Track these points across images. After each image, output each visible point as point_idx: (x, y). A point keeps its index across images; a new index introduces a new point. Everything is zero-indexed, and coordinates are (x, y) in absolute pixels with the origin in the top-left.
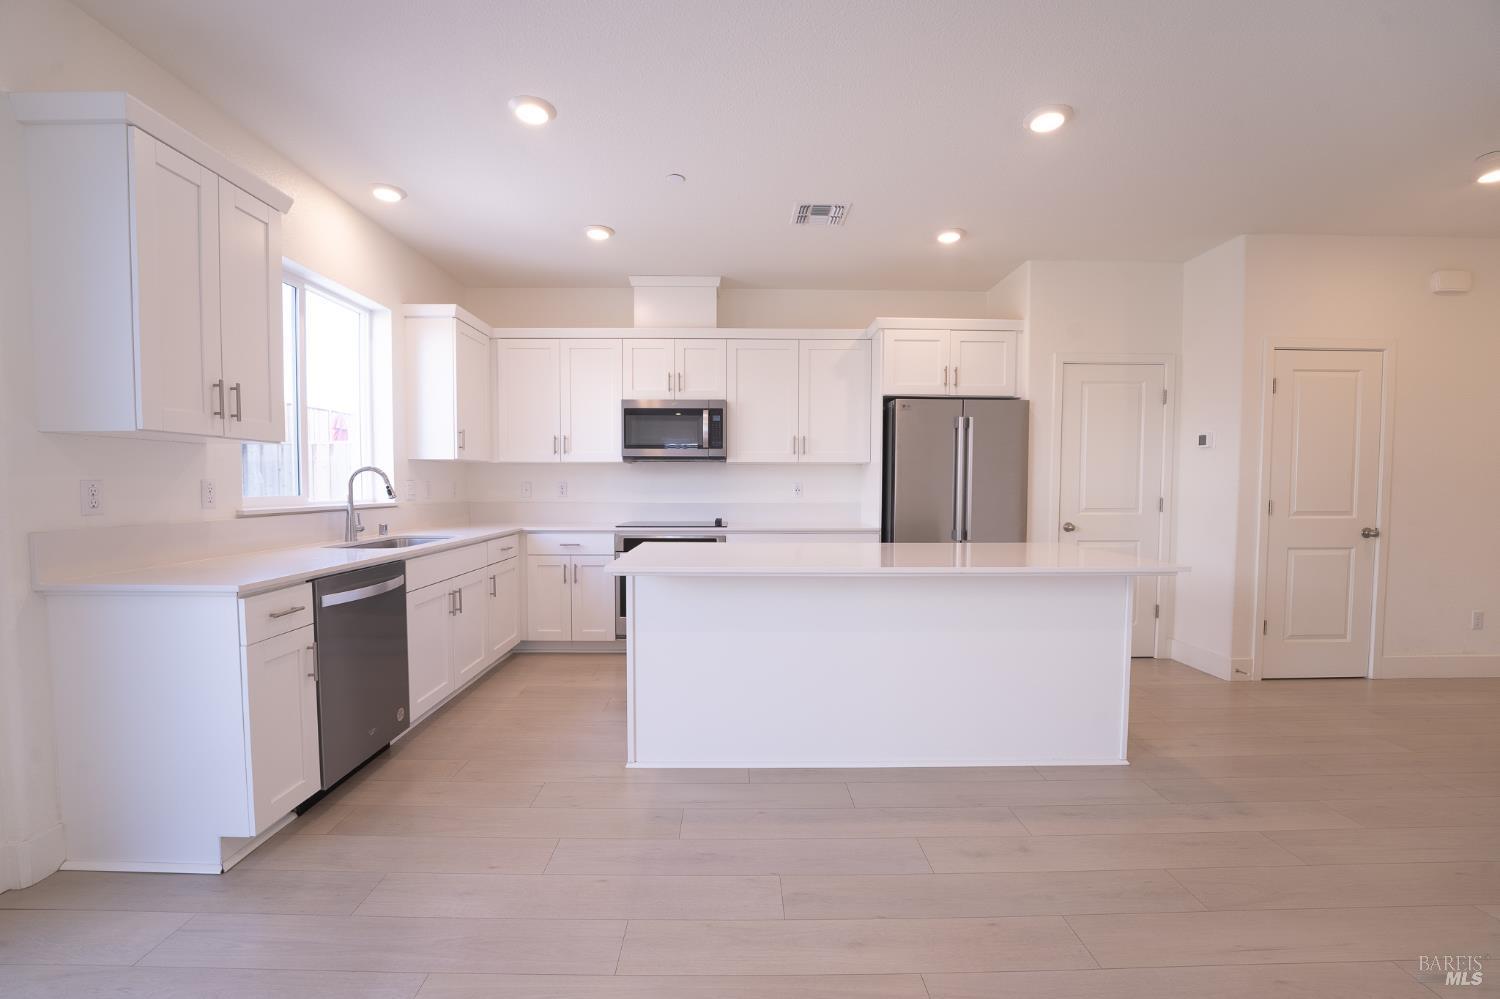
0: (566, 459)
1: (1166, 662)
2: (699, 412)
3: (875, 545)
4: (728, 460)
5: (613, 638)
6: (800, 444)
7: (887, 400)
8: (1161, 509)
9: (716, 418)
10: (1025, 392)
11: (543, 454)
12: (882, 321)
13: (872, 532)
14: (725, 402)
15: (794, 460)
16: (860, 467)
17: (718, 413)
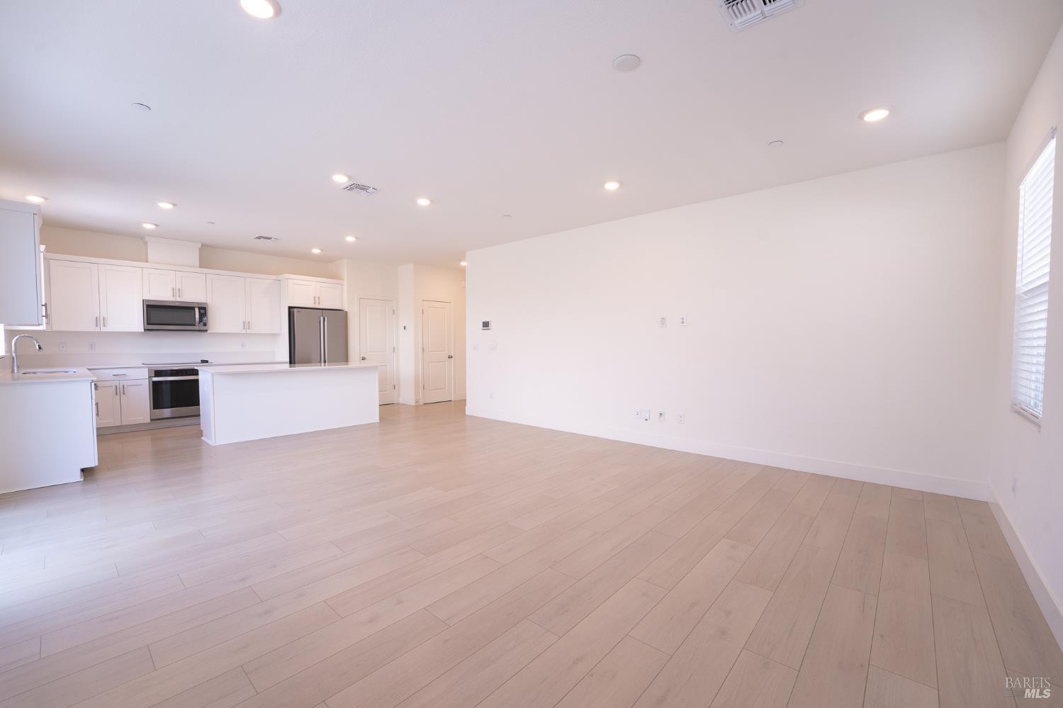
0: (104, 329)
1: (398, 404)
2: (193, 308)
3: (288, 365)
4: (208, 332)
5: (149, 421)
6: (246, 325)
7: (290, 308)
8: (394, 351)
9: (202, 311)
10: (346, 308)
11: (91, 328)
12: (287, 276)
13: (286, 363)
14: (206, 303)
15: (244, 331)
16: (274, 335)
17: (203, 310)
